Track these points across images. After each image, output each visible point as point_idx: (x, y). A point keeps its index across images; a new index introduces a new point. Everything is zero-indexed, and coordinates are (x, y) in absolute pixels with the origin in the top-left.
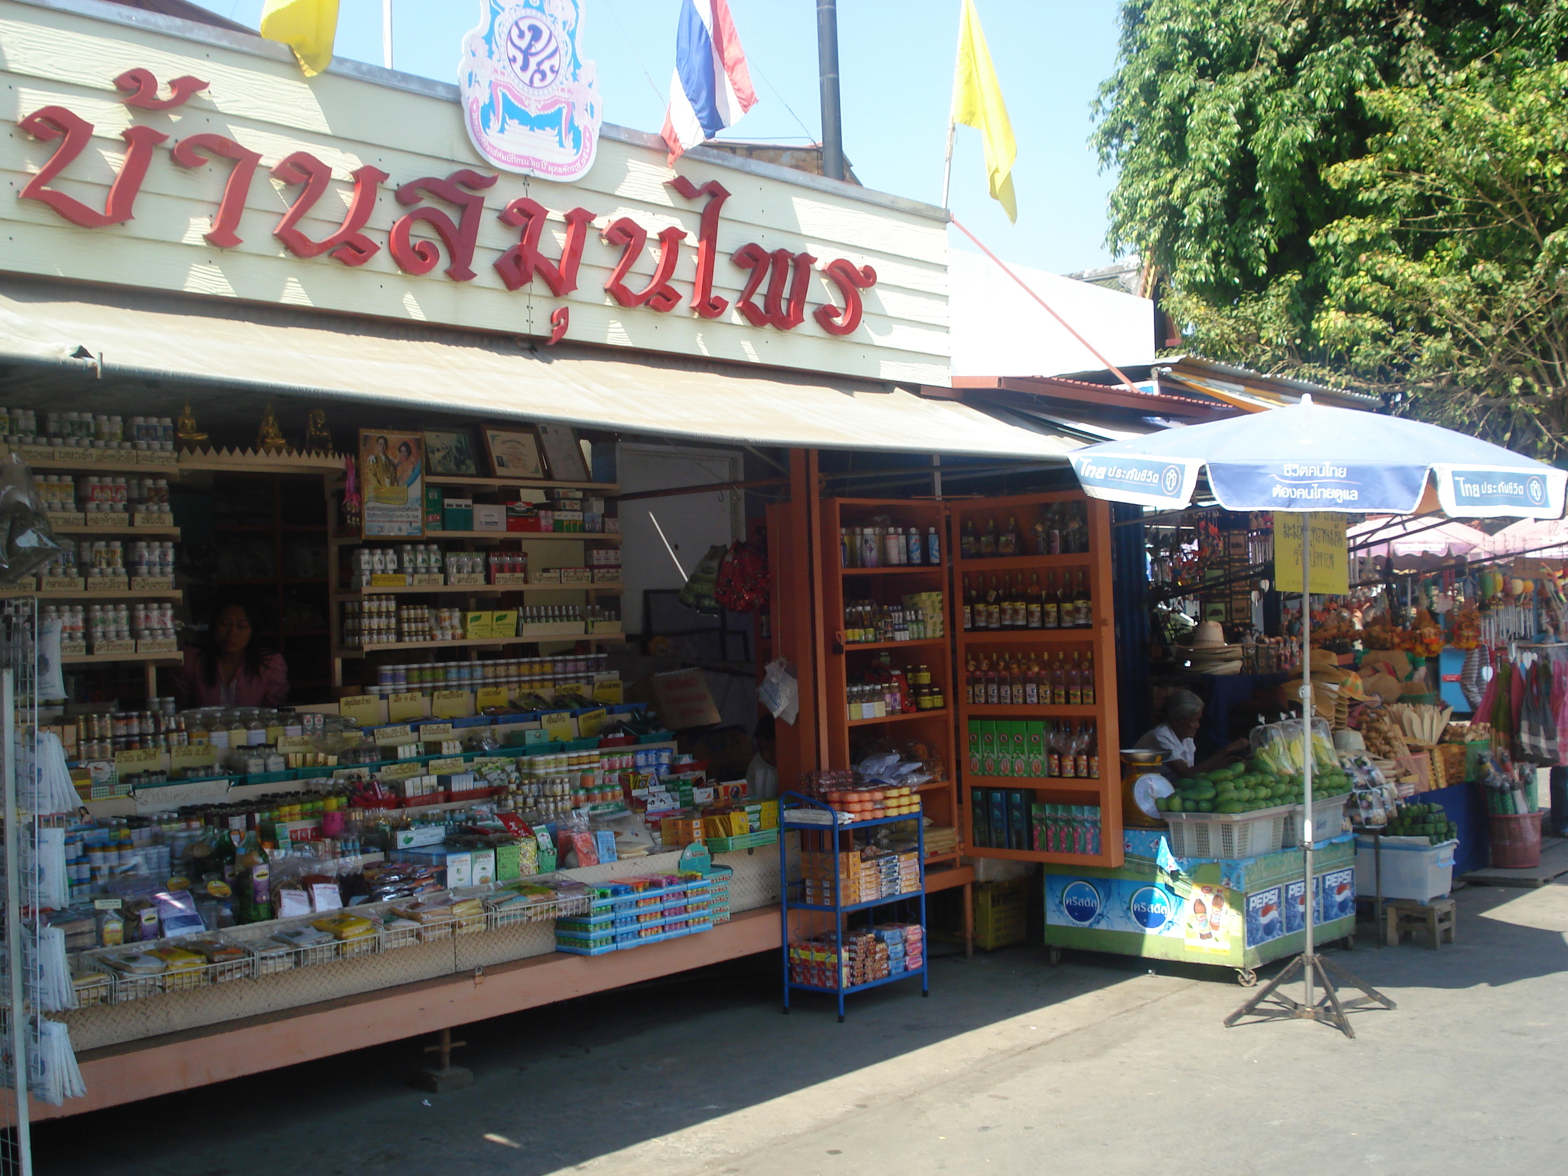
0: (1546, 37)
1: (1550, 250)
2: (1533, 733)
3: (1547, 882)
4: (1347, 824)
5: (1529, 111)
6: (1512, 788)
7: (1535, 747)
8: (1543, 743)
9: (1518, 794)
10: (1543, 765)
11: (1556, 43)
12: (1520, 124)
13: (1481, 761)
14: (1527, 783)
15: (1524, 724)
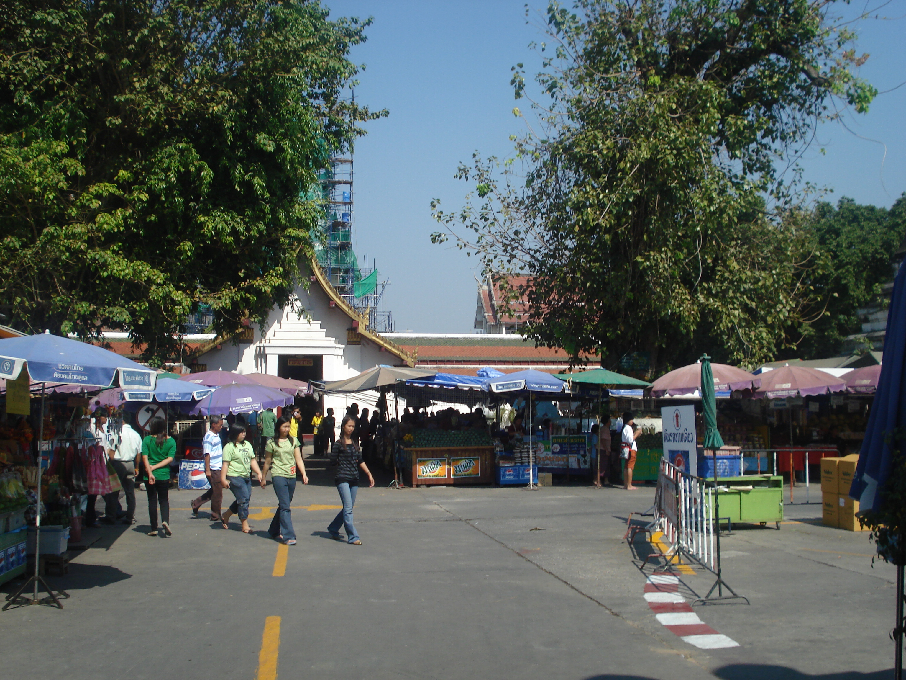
0: (48, 124)
1: (46, 236)
2: (78, 480)
3: (89, 547)
4: (25, 521)
5: (39, 163)
6: (71, 505)
7: (79, 486)
8: (82, 484)
9: (74, 507)
10: (83, 494)
11: (52, 128)
12: (34, 168)
13: (56, 493)
14: (77, 503)
15: (74, 475)
